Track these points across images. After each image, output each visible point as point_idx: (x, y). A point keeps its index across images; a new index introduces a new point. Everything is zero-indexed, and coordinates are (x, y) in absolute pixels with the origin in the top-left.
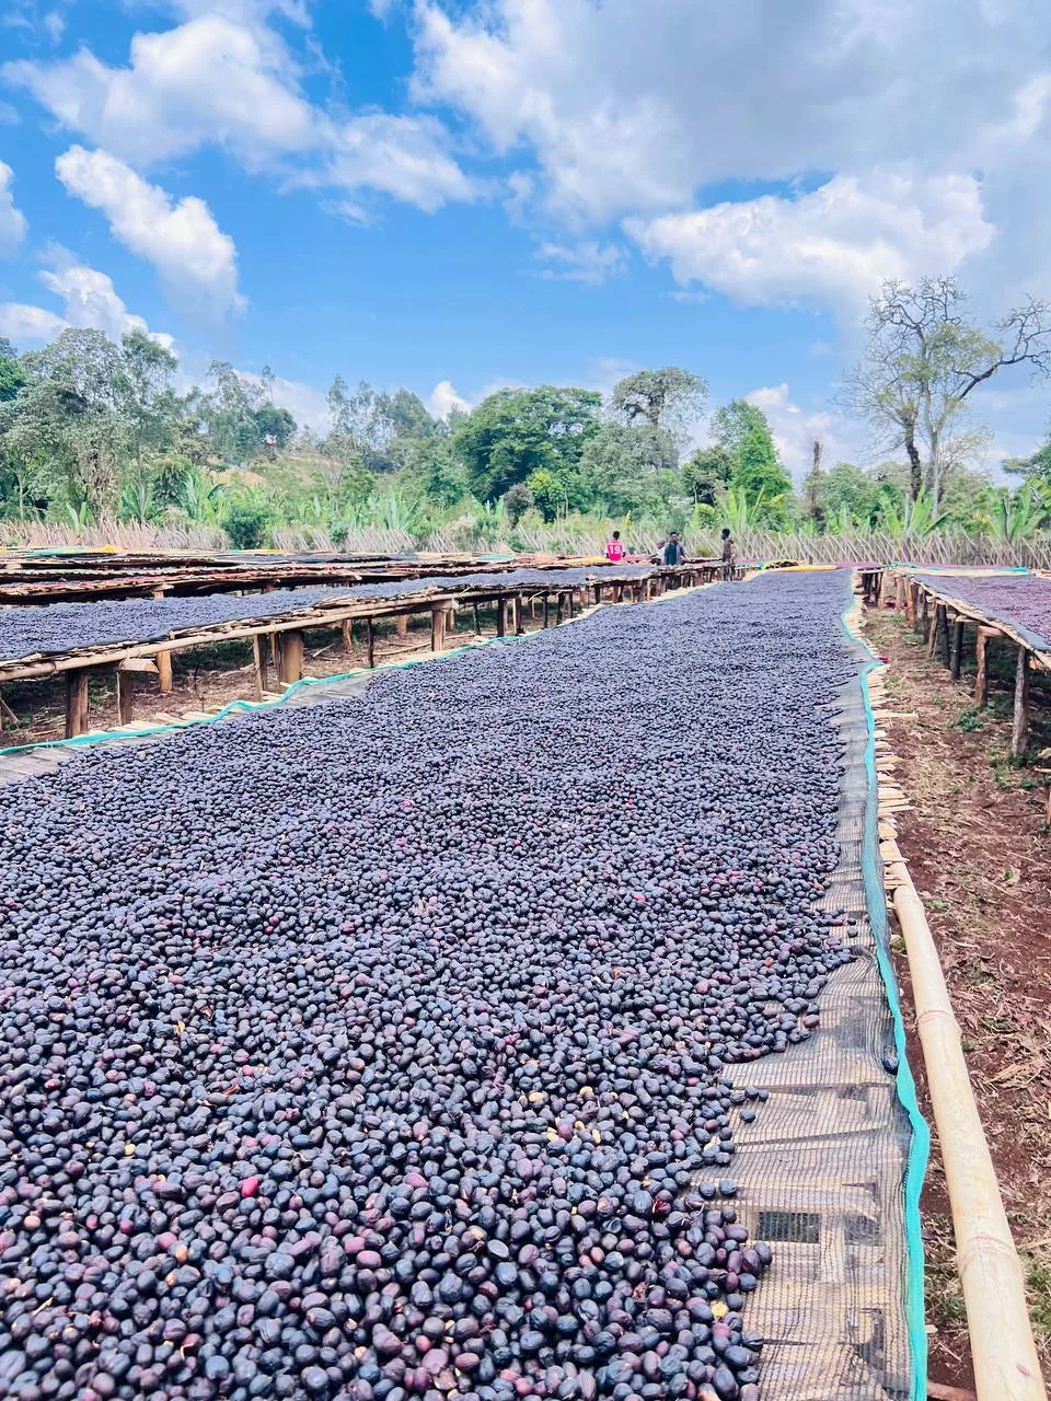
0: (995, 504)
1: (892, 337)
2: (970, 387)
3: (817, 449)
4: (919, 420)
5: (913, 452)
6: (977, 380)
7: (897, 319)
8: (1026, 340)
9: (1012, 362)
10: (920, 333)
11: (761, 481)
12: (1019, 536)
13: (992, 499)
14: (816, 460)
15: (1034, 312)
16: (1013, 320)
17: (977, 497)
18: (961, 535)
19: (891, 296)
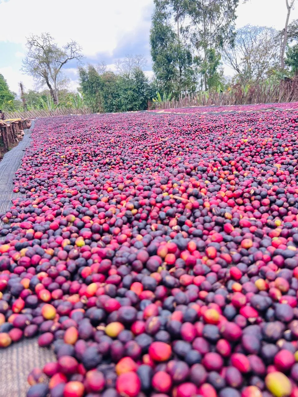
0: (72, 99)
1: (35, 50)
2: (61, 66)
3: (21, 86)
4: (49, 76)
5: (49, 86)
6: (63, 64)
7: (36, 44)
8: (73, 52)
9: (71, 58)
10: (43, 49)
11: (4, 96)
12: (80, 108)
13: (71, 98)
14: (22, 89)
15: (74, 44)
16: (69, 46)
17: (66, 98)
18: (65, 109)
19: (32, 37)
